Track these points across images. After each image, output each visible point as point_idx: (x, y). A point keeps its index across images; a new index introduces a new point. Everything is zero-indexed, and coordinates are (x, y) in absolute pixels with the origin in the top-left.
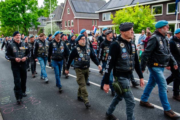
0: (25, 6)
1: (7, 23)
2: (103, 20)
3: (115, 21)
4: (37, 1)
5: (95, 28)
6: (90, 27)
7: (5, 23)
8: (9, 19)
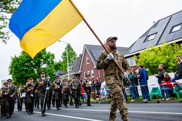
0: (41, 60)
1: (19, 80)
4: (54, 54)
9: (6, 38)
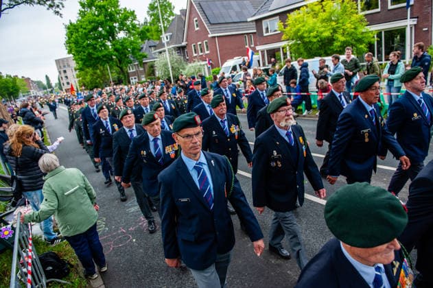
0: (114, 25)
1: (87, 63)
2: (265, 35)
3: (287, 35)
4: (134, 11)
6: (241, 50)
7: (84, 64)
8: (89, 54)
9: (58, 6)
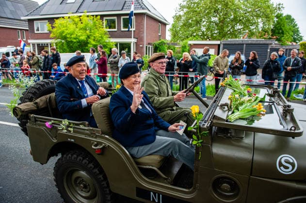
2: (36, 32)
5: (23, 43)
6: (14, 41)
